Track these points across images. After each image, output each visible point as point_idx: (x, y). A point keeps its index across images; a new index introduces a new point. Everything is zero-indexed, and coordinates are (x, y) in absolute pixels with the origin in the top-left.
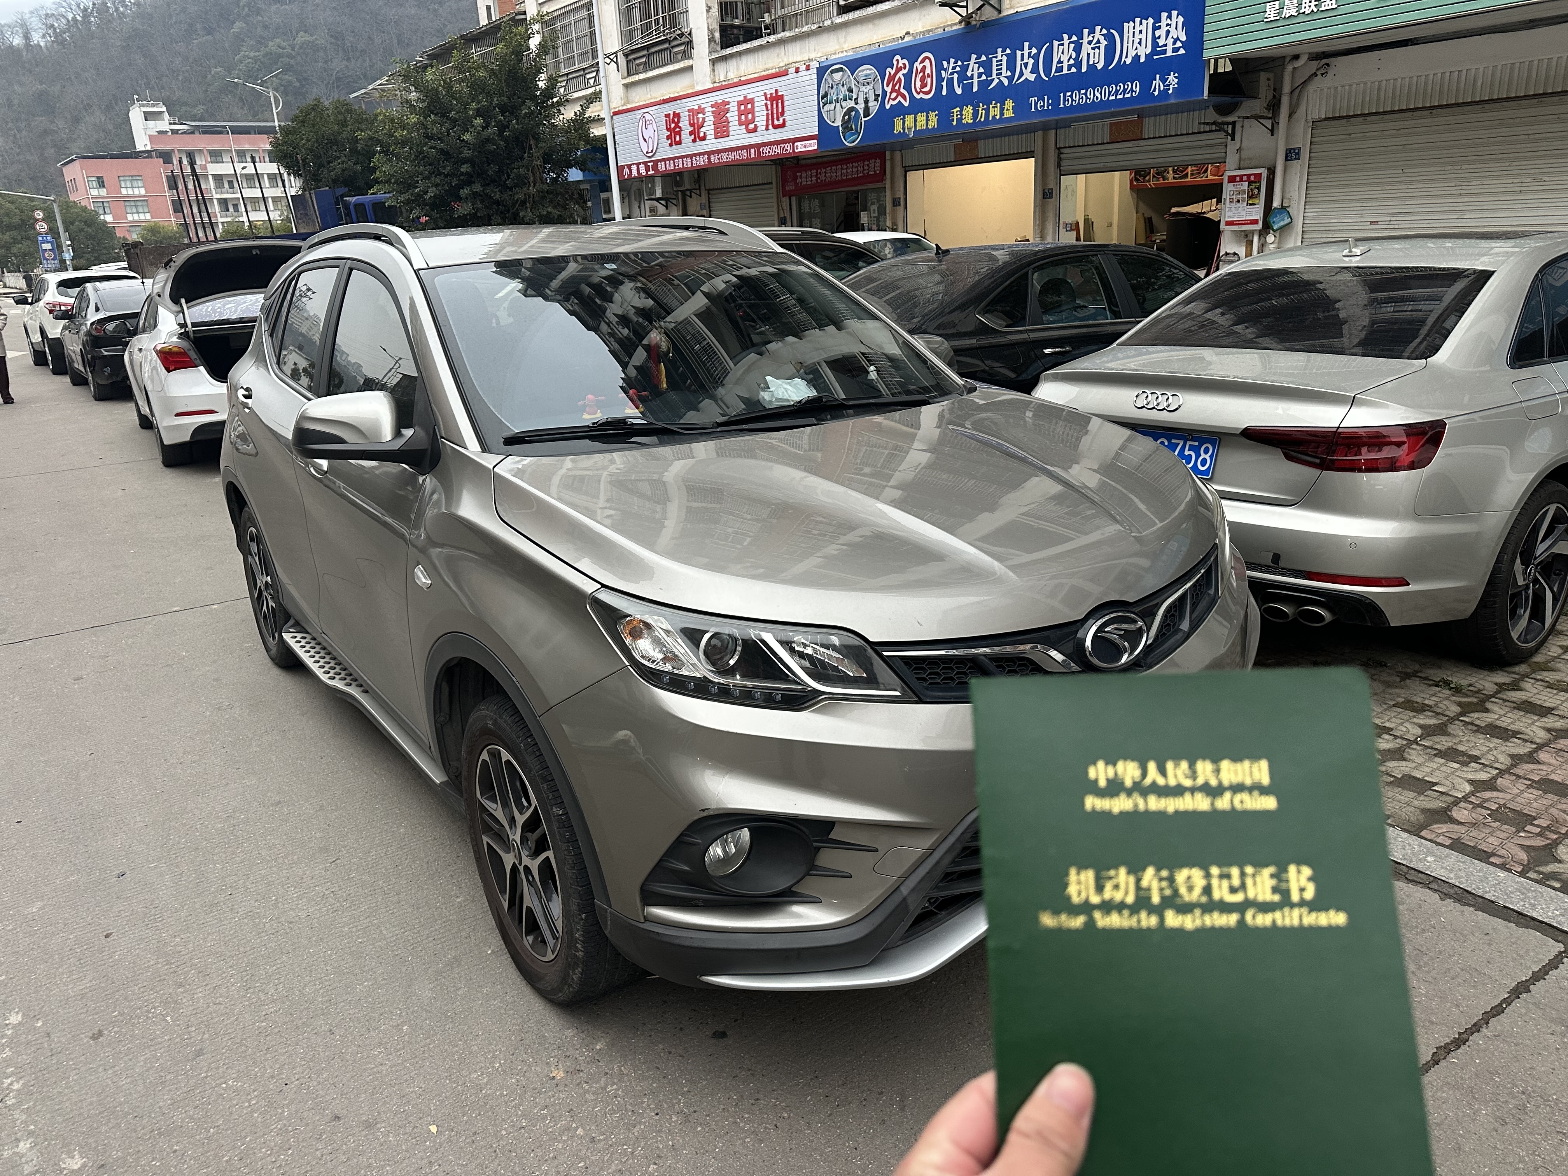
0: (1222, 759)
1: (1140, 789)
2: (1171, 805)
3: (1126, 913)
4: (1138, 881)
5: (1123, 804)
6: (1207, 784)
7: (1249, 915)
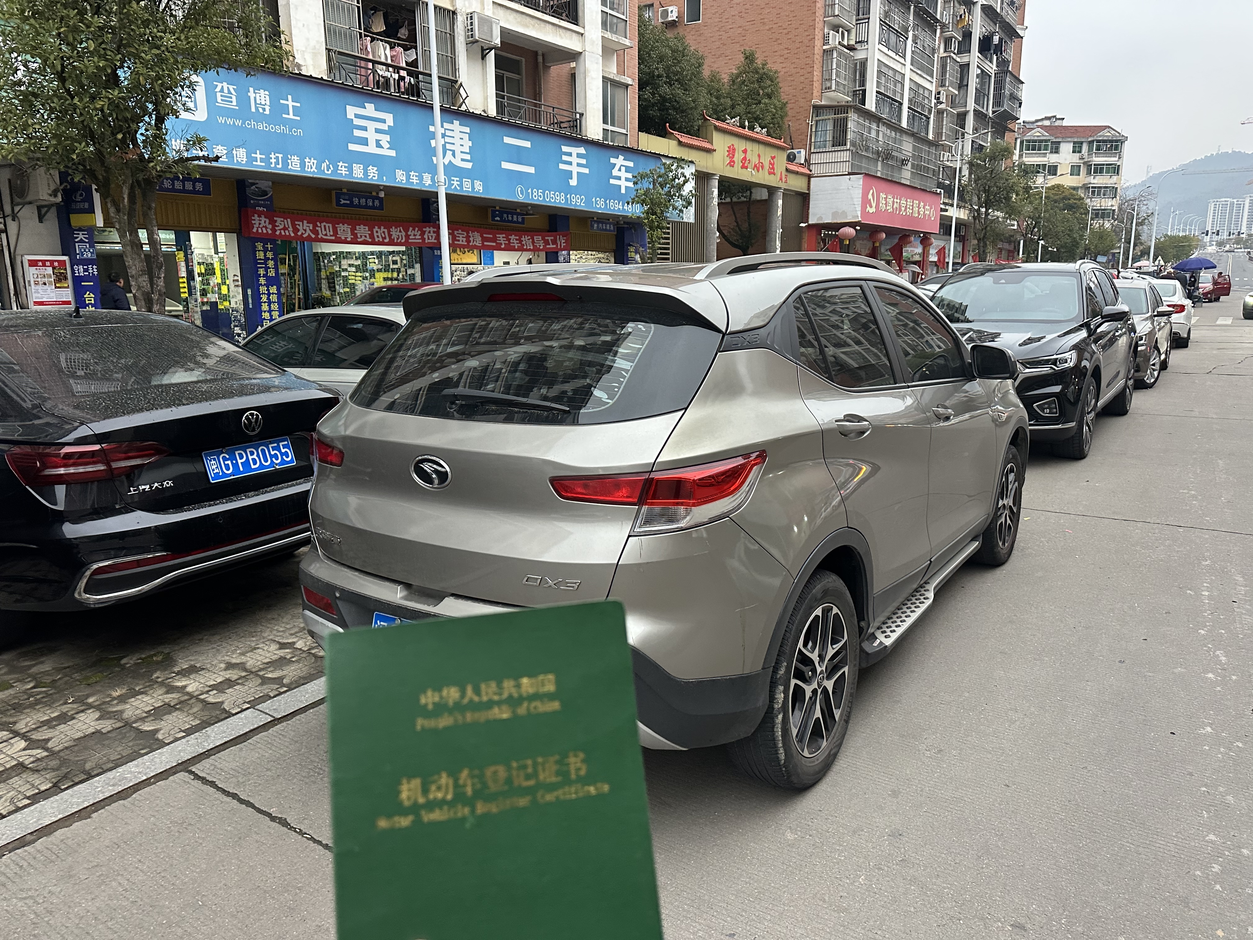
0: (522, 676)
1: (458, 707)
2: (482, 717)
3: (445, 808)
4: (456, 781)
5: (445, 722)
6: (510, 697)
7: (539, 795)
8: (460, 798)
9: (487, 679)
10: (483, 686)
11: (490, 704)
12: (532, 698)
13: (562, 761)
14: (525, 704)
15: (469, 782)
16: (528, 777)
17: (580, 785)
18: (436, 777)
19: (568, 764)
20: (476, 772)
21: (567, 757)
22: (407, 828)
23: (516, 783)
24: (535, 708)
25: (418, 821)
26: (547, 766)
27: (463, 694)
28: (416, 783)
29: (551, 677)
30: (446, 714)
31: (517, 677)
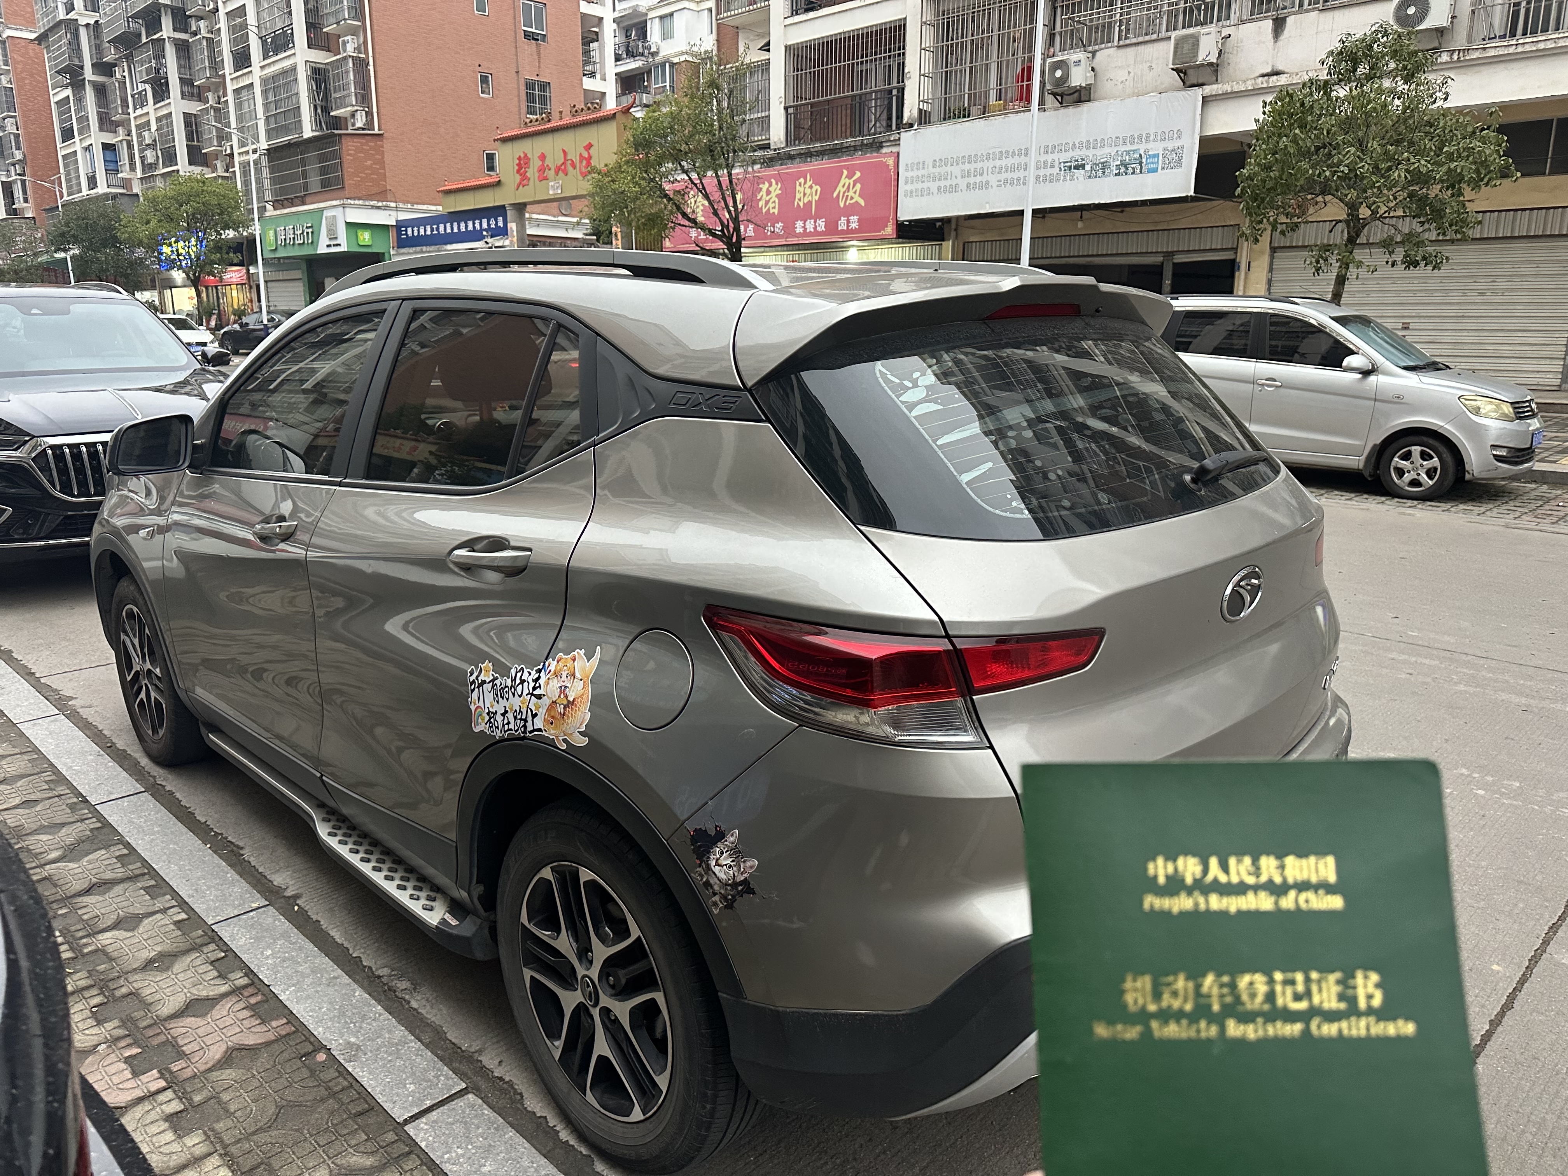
0: (1287, 855)
1: (1202, 887)
2: (1234, 904)
3: (1184, 1022)
4: (1198, 987)
5: (1183, 903)
6: (1271, 881)
7: (1313, 1025)
8: (1202, 1011)
9: (1240, 854)
10: (1232, 861)
11: (1241, 889)
12: (1303, 886)
13: (1346, 982)
14: (1292, 894)
15: (1215, 991)
16: (1297, 998)
17: (1372, 1019)
18: (1171, 978)
19: (1355, 988)
20: (1226, 979)
21: (1354, 977)
22: (1132, 1042)
23: (1280, 1002)
24: (1307, 901)
25: (1147, 1033)
26: (1324, 985)
27: (1205, 870)
28: (1145, 982)
29: (1330, 860)
30: (1183, 895)
31: (1280, 855)
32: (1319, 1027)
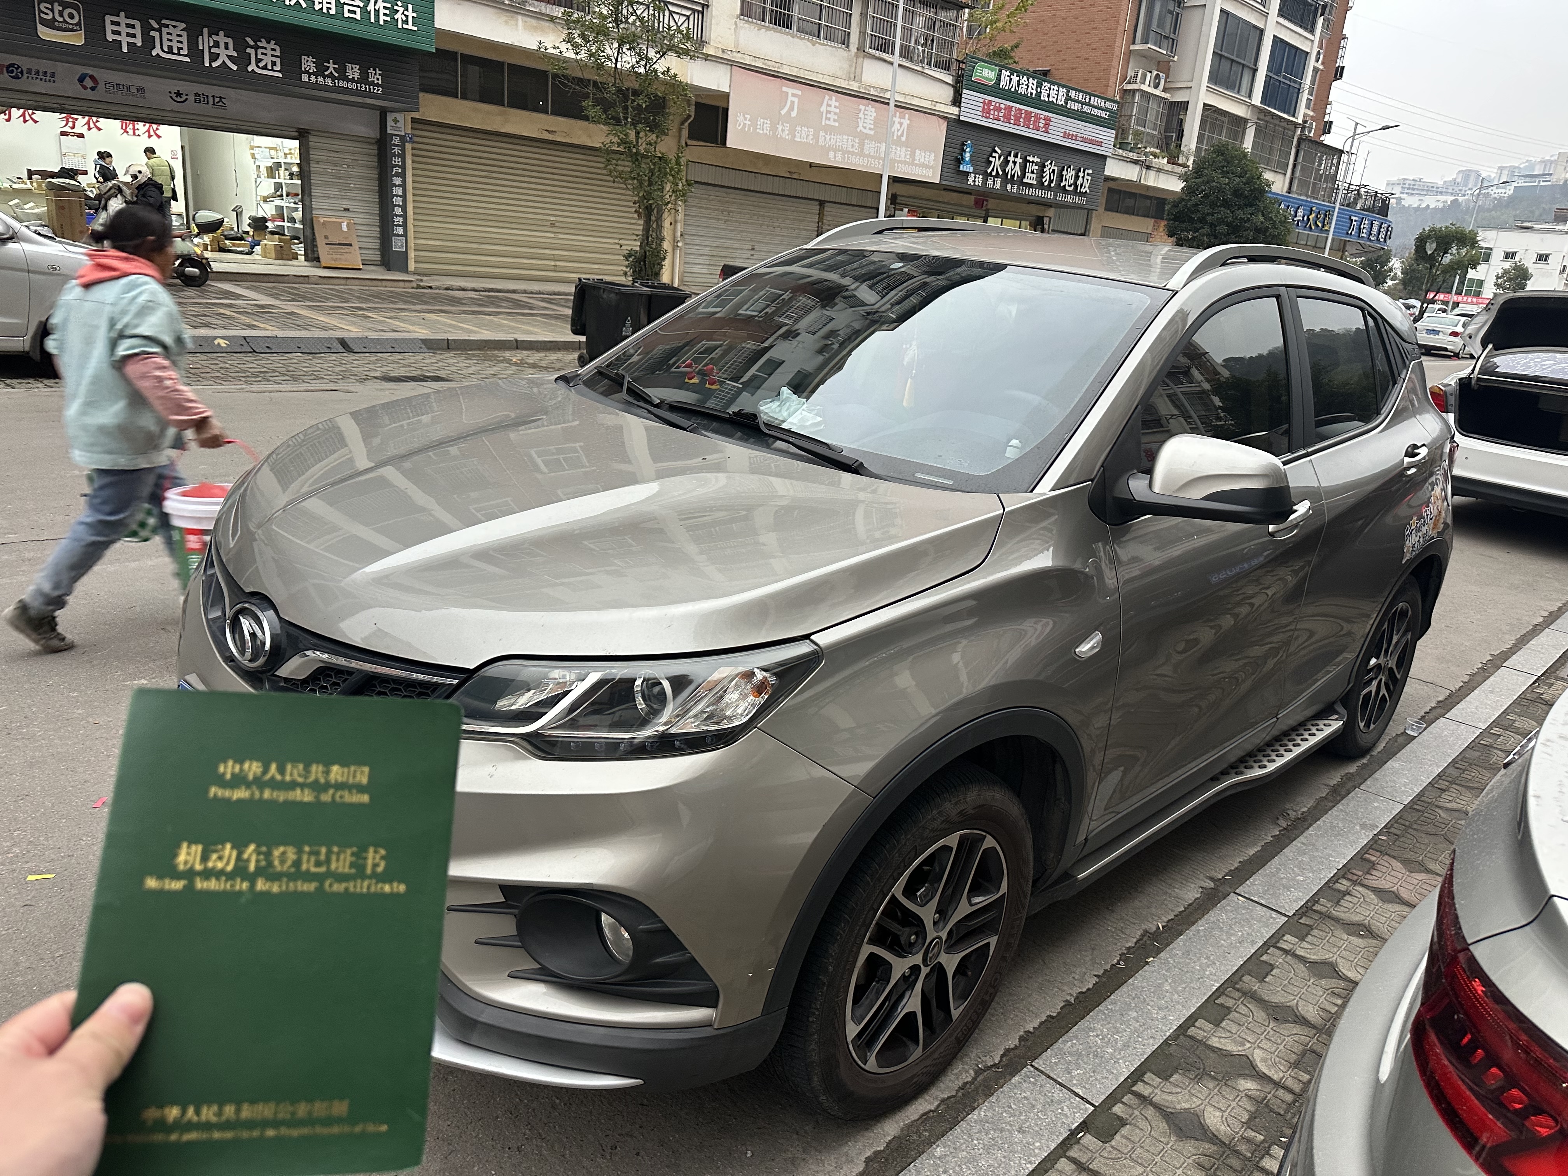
0: (333, 764)
1: (258, 782)
2: (281, 796)
3: (223, 878)
4: (240, 854)
5: (240, 794)
6: (316, 781)
7: (327, 883)
8: (240, 870)
9: (295, 761)
10: (289, 767)
11: (293, 785)
12: (340, 786)
13: (359, 854)
14: (331, 791)
15: (254, 858)
16: (318, 864)
17: (374, 881)
18: (219, 847)
19: (366, 858)
20: (264, 849)
21: (366, 851)
22: (176, 892)
23: (304, 867)
24: (341, 797)
25: (190, 887)
26: (342, 857)
27: (266, 770)
28: (198, 849)
29: (366, 770)
30: (243, 788)
31: (328, 764)
32: (331, 885)
